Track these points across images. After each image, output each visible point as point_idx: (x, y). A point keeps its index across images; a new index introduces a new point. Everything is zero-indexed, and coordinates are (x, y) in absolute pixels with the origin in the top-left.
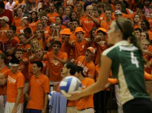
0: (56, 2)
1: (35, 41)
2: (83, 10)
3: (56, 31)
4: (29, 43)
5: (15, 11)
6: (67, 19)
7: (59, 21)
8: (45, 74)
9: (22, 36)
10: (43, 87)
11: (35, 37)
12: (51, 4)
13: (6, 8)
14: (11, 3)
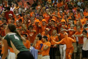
0: (33, 7)
1: (23, 25)
2: (45, 11)
3: (32, 20)
4: (21, 26)
5: (15, 11)
6: (38, 15)
7: (34, 16)
8: (28, 40)
9: (18, 23)
10: (27, 46)
11: (24, 23)
12: (31, 8)
13: (11, 10)
14: (13, 8)
